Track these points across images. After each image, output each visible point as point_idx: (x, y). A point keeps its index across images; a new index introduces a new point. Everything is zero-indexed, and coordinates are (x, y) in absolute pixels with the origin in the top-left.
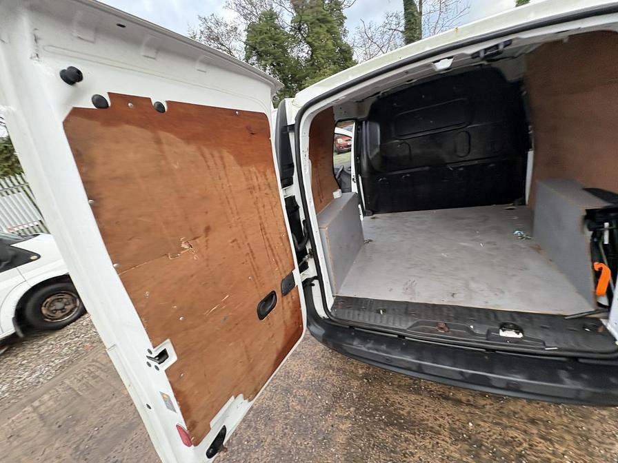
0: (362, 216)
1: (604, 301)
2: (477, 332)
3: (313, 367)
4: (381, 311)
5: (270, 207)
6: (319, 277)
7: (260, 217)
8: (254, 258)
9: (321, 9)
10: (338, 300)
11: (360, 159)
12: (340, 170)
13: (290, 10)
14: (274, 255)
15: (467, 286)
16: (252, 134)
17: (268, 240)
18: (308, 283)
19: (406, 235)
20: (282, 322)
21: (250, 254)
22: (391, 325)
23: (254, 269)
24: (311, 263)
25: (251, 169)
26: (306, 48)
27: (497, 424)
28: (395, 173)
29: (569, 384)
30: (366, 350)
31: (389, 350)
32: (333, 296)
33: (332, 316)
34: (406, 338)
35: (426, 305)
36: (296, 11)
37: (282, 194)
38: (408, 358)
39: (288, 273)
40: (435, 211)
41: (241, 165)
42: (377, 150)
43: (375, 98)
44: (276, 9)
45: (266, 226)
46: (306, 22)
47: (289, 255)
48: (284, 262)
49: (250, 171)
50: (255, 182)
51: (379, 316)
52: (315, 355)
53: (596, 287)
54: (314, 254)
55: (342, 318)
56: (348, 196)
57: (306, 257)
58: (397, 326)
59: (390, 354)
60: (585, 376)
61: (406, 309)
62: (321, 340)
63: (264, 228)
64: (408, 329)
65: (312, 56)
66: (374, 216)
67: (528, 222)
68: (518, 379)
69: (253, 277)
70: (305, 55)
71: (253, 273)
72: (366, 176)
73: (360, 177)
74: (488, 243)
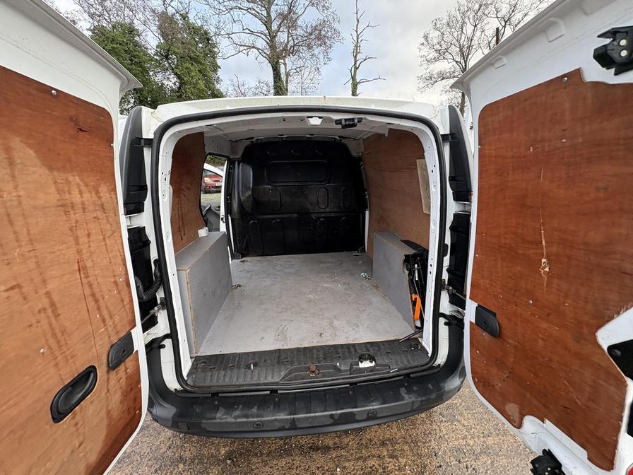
0: (230, 259)
1: (418, 324)
2: (343, 368)
3: (153, 469)
4: (252, 366)
5: (101, 238)
6: (173, 335)
7: (79, 252)
8: (57, 316)
9: (194, 49)
10: (198, 361)
11: (231, 199)
12: (207, 208)
13: (157, 35)
14: (99, 308)
15: (331, 324)
16: (81, 130)
17: (90, 285)
18: (155, 345)
19: (276, 278)
20: (104, 413)
21: (49, 311)
22: (262, 380)
23: (54, 335)
24: (162, 317)
25: (71, 178)
26: (174, 79)
27: (359, 459)
28: (265, 217)
29: (408, 399)
30: (233, 420)
31: (261, 412)
32: (191, 358)
33: (188, 385)
34: (279, 392)
35: (298, 349)
36: (164, 39)
37: (125, 223)
38: (282, 416)
39: (122, 334)
40: (301, 256)
41: (51, 169)
42: (250, 193)
43: (248, 142)
44: (138, 25)
45: (89, 264)
46: (175, 53)
47: (128, 307)
48: (117, 318)
49: (68, 182)
50: (76, 198)
51: (249, 372)
52: (158, 448)
53: (414, 314)
54: (168, 304)
55: (201, 385)
56: (216, 236)
57: (156, 308)
58: (270, 380)
59: (262, 417)
60: (415, 388)
61: (277, 357)
62: (170, 424)
63: (85, 268)
64: (280, 380)
65: (179, 88)
66: (243, 259)
67: (369, 264)
68: (375, 406)
69: (50, 348)
70: (171, 84)
71: (52, 342)
72: (237, 217)
73: (230, 218)
74: (344, 284)
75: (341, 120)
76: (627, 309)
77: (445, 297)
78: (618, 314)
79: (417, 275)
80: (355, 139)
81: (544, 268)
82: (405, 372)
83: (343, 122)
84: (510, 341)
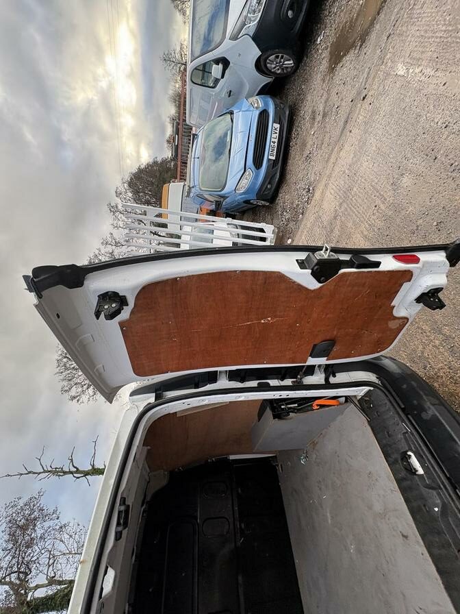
1: (342, 400)
2: (438, 502)
15: (382, 516)
53: (333, 405)
60: (415, 402)
74: (320, 489)
75: (116, 533)
76: (290, 279)
77: (309, 380)
78: (295, 282)
79: (292, 406)
80: (149, 482)
81: (268, 320)
82: (403, 415)
83: (120, 529)
84: (335, 333)
